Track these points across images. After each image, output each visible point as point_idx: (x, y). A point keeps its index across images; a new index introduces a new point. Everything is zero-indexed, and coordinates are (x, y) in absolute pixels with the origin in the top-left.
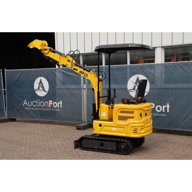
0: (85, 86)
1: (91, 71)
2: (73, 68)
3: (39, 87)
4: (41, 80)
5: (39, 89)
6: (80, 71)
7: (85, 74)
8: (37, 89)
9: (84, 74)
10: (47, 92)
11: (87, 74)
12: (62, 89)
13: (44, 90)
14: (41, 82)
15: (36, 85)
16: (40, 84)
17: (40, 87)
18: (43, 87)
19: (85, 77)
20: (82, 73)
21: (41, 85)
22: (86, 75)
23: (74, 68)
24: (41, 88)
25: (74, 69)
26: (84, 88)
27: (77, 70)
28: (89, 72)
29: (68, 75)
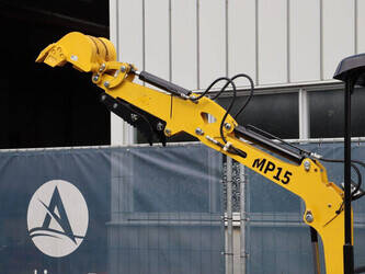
0: (236, 216)
1: (307, 160)
2: (228, 144)
3: (48, 219)
4: (56, 191)
5: (46, 226)
6: (257, 160)
7: (280, 169)
8: (41, 226)
9: (276, 171)
10: (79, 241)
11: (287, 173)
12: (144, 226)
13: (68, 232)
14: (56, 199)
15: (36, 213)
16: (51, 208)
17: (53, 219)
18: (64, 221)
19: (280, 183)
20: (267, 169)
21: (56, 211)
22: (282, 177)
23: (231, 147)
24: (54, 224)
25: (232, 150)
26: (235, 224)
27: (244, 155)
28: (299, 162)
29: (169, 173)
